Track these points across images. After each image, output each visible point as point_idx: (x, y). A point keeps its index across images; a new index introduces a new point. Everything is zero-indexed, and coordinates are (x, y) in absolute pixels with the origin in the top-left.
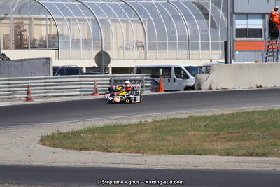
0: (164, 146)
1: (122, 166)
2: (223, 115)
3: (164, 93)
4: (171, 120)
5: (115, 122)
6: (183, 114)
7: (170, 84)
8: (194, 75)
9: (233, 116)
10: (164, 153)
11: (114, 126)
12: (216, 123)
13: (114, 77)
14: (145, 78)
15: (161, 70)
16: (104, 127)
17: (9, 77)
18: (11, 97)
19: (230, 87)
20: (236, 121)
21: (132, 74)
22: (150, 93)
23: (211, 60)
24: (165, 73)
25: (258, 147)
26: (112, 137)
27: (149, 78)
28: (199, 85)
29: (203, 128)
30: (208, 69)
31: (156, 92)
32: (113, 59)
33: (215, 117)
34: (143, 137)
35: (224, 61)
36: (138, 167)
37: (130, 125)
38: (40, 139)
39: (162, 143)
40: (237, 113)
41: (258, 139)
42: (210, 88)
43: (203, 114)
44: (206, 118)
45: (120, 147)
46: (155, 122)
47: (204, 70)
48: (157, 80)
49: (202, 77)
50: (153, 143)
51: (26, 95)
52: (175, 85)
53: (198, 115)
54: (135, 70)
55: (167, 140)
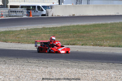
0: (31, 40)
1: (12, 48)
2: (57, 27)
3: (32, 17)
4: (35, 29)
5: (10, 29)
6: (40, 26)
7: (35, 13)
8: (45, 10)
9: (61, 28)
10: (30, 43)
11: (10, 31)
12: (54, 30)
13: (10, 9)
14: (24, 10)
15: (31, 7)
16: (5, 31)
19: (61, 15)
20: (63, 30)
21: (18, 9)
22: (26, 17)
23: (53, 3)
24: (33, 8)
25: (71, 41)
26: (8, 36)
27: (26, 10)
28: (48, 14)
29: (48, 32)
30: (51, 7)
31: (29, 16)
32: (10, 2)
33: (53, 28)
34: (22, 36)
35: (58, 4)
36: (19, 49)
37: (16, 31)
39: (30, 39)
40: (63, 26)
41: (71, 38)
42: (52, 15)
43: (48, 27)
44: (50, 28)
45: (11, 40)
46: (28, 29)
47: (50, 7)
48: (29, 11)
49: (49, 10)
50: (26, 39)
52: (37, 14)
53: (46, 27)
54: (20, 7)
55: (32, 37)
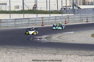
17: (81, 14)
18: (81, 21)
38: (91, 35)
51: (86, 21)
